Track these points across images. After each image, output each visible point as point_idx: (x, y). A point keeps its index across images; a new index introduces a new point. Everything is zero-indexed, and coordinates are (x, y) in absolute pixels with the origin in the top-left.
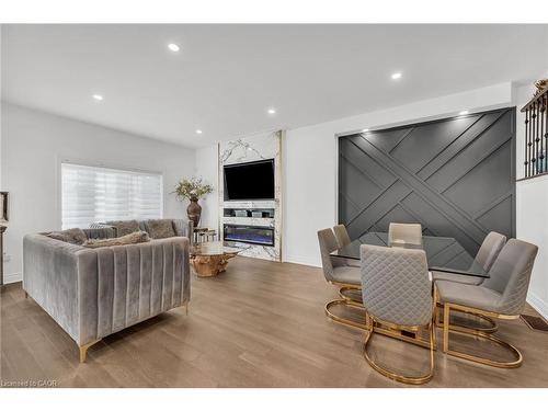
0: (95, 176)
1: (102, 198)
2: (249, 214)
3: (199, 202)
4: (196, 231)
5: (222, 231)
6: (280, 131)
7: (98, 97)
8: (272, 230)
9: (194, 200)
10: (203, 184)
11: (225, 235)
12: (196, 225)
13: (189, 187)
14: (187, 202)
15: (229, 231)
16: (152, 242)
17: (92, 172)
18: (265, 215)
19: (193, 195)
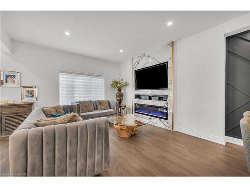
0: (74, 79)
1: (77, 89)
2: (150, 98)
3: (122, 91)
4: (120, 107)
5: (134, 107)
6: (173, 42)
7: (67, 33)
8: (167, 109)
9: (120, 90)
10: (124, 81)
11: (136, 109)
12: (120, 103)
13: (117, 83)
14: (116, 91)
15: (138, 107)
16: (81, 122)
17: (72, 77)
18: (160, 99)
19: (119, 87)
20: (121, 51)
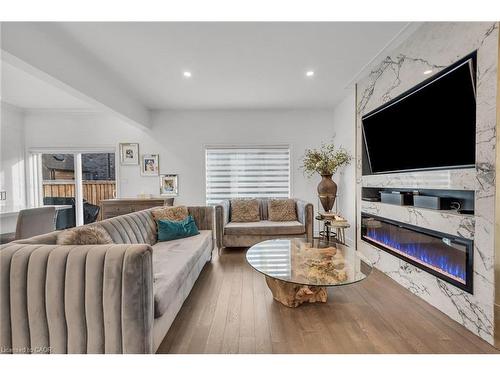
2: (408, 201)
5: (359, 223)
9: (327, 175)
11: (364, 230)
12: (327, 209)
14: (318, 178)
19: (325, 168)
20: (310, 74)
